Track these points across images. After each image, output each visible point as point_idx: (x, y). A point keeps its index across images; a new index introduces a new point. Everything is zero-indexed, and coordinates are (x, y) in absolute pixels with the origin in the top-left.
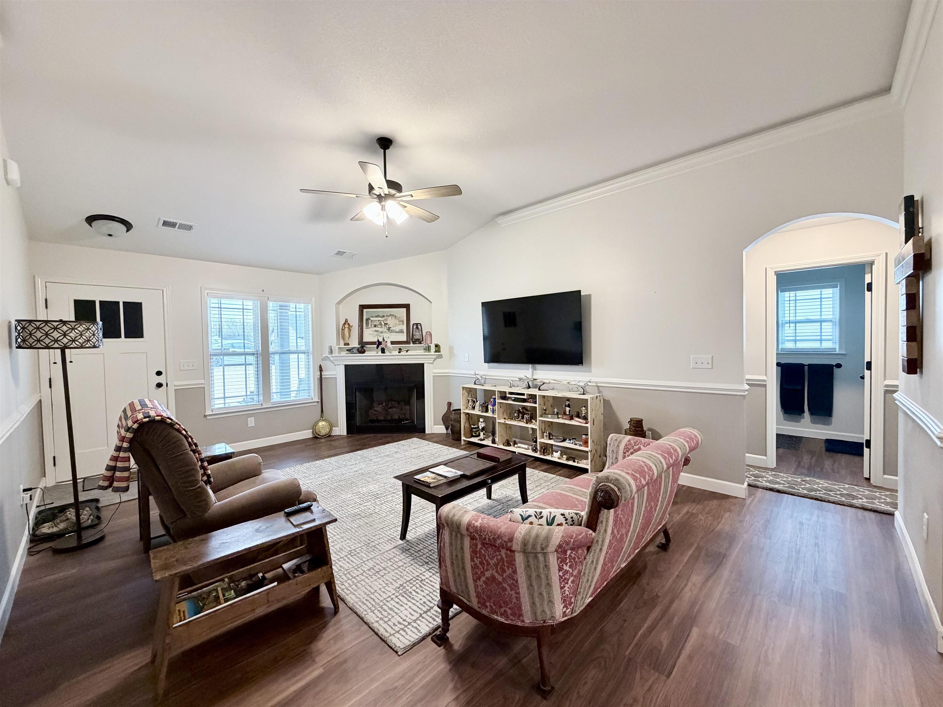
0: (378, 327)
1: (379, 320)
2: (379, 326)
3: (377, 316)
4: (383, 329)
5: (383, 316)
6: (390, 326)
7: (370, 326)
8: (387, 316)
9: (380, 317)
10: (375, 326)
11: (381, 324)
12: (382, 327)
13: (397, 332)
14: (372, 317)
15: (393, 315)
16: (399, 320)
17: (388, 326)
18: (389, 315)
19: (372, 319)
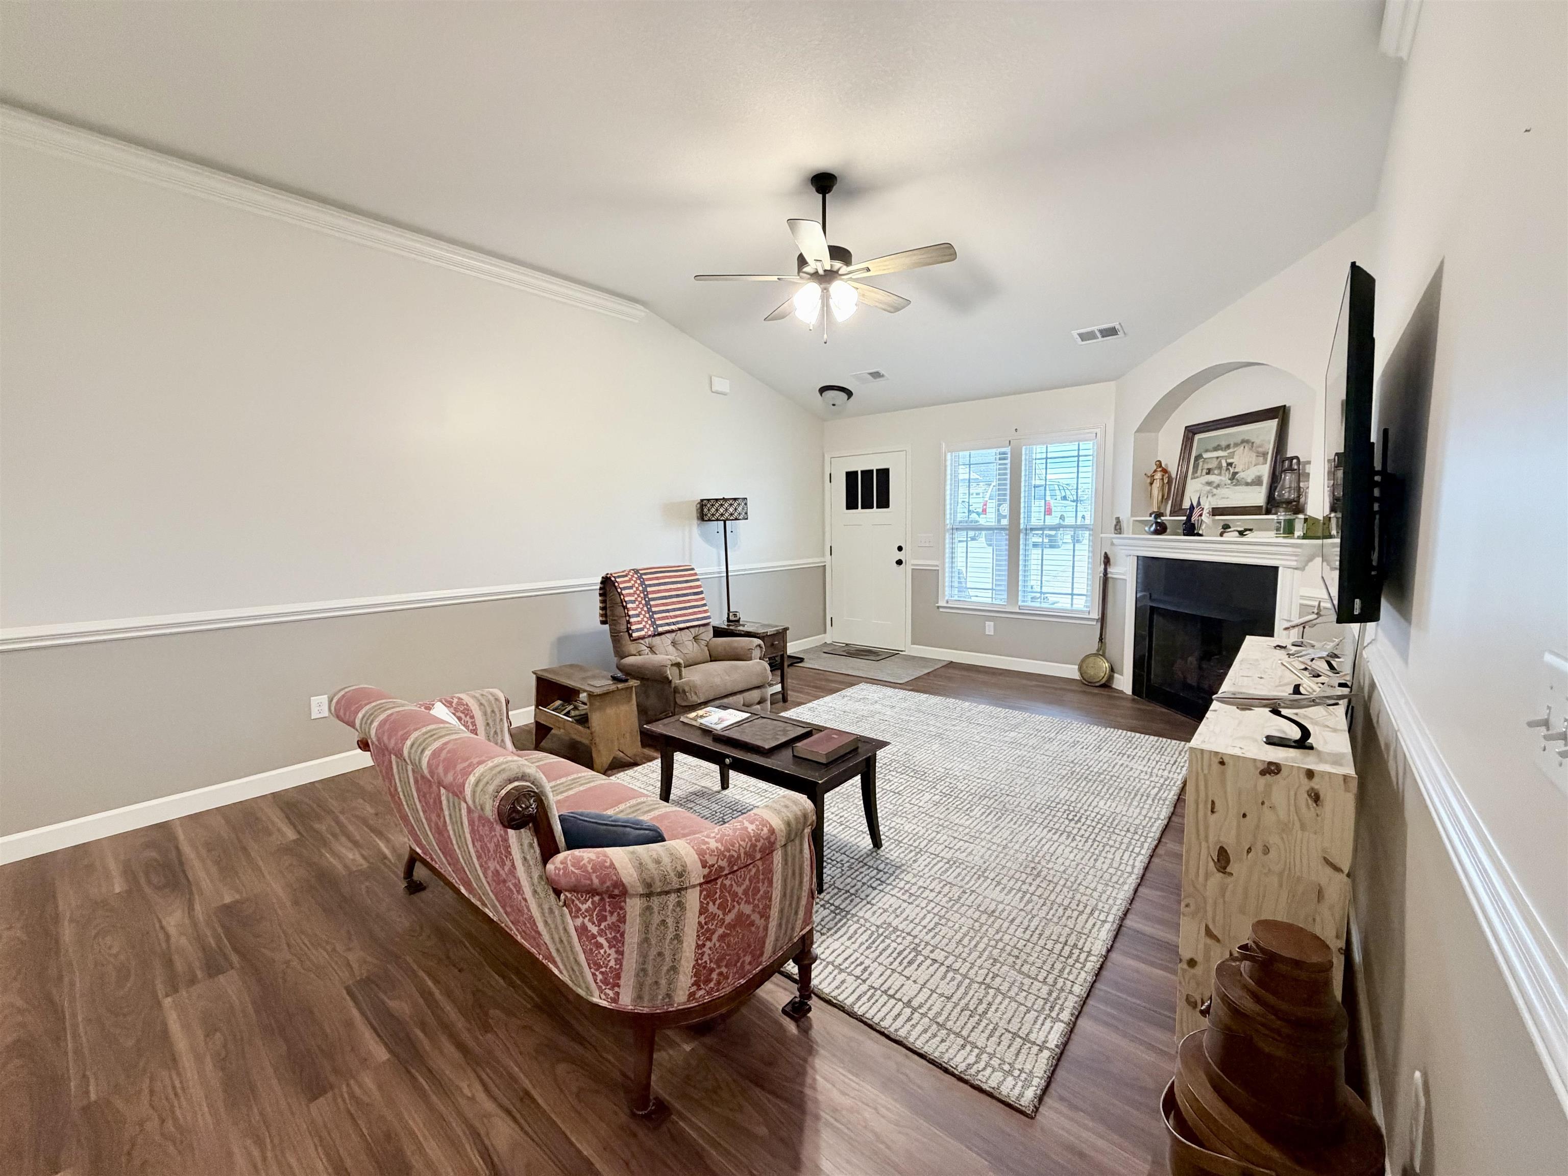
0: (1214, 474)
1: (1217, 458)
2: (1216, 472)
3: (1217, 449)
4: (1223, 478)
5: (1228, 447)
6: (1236, 470)
7: (1199, 471)
8: (1236, 445)
9: (1222, 449)
10: (1209, 472)
11: (1220, 467)
12: (1220, 474)
13: (1247, 484)
14: (1207, 451)
15: (1247, 441)
16: (1258, 452)
17: (1232, 470)
18: (1239, 441)
19: (1205, 456)
